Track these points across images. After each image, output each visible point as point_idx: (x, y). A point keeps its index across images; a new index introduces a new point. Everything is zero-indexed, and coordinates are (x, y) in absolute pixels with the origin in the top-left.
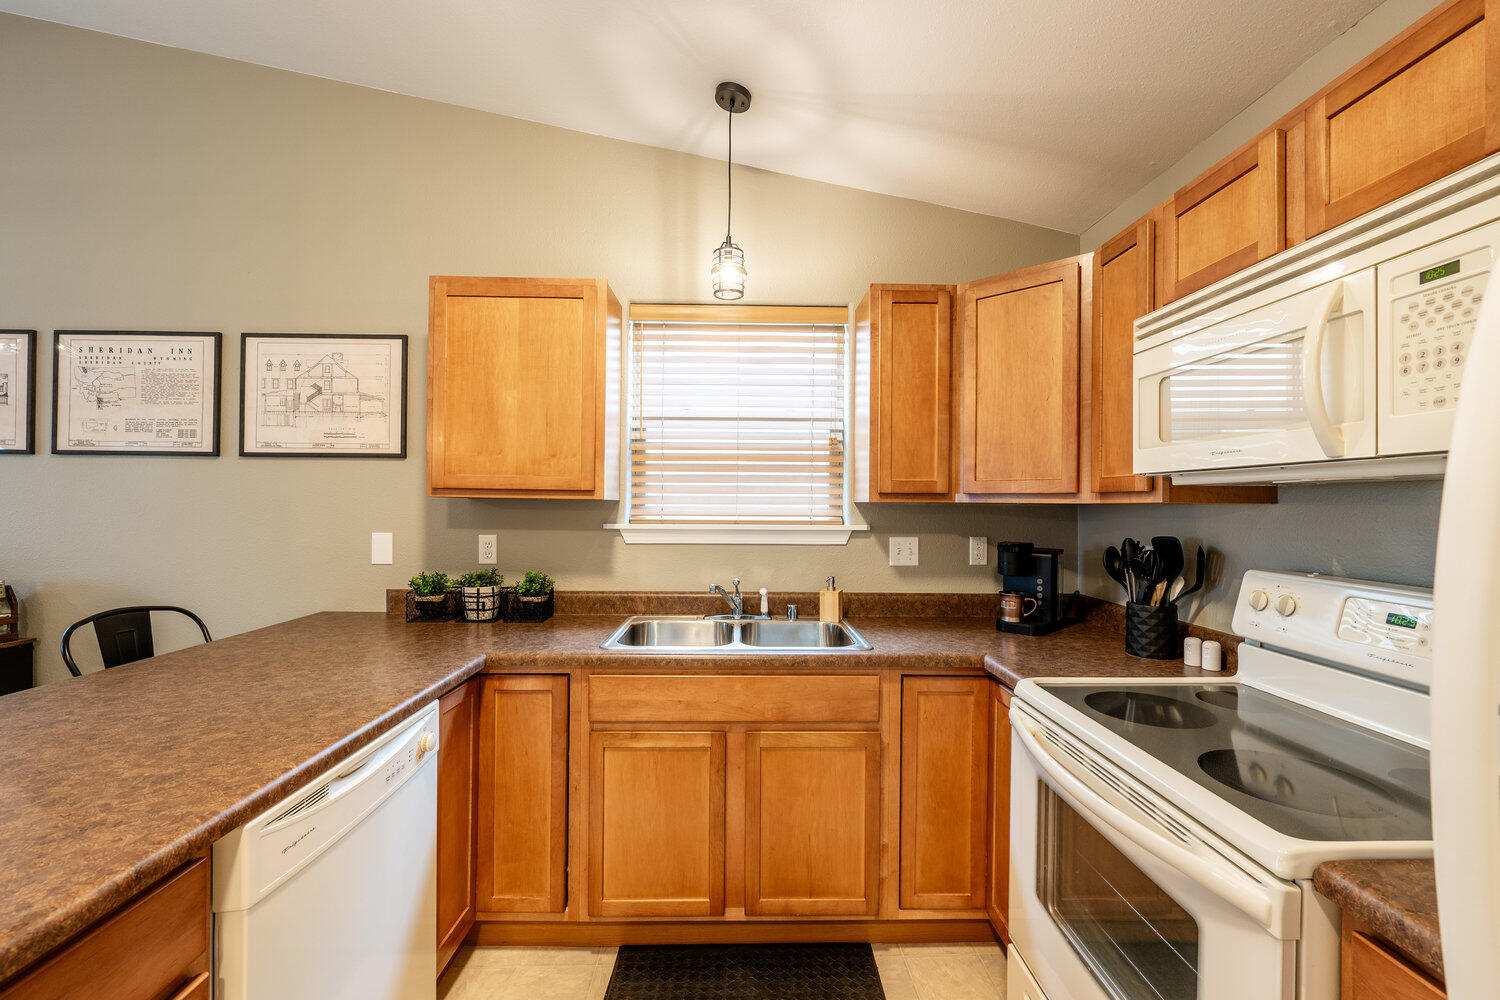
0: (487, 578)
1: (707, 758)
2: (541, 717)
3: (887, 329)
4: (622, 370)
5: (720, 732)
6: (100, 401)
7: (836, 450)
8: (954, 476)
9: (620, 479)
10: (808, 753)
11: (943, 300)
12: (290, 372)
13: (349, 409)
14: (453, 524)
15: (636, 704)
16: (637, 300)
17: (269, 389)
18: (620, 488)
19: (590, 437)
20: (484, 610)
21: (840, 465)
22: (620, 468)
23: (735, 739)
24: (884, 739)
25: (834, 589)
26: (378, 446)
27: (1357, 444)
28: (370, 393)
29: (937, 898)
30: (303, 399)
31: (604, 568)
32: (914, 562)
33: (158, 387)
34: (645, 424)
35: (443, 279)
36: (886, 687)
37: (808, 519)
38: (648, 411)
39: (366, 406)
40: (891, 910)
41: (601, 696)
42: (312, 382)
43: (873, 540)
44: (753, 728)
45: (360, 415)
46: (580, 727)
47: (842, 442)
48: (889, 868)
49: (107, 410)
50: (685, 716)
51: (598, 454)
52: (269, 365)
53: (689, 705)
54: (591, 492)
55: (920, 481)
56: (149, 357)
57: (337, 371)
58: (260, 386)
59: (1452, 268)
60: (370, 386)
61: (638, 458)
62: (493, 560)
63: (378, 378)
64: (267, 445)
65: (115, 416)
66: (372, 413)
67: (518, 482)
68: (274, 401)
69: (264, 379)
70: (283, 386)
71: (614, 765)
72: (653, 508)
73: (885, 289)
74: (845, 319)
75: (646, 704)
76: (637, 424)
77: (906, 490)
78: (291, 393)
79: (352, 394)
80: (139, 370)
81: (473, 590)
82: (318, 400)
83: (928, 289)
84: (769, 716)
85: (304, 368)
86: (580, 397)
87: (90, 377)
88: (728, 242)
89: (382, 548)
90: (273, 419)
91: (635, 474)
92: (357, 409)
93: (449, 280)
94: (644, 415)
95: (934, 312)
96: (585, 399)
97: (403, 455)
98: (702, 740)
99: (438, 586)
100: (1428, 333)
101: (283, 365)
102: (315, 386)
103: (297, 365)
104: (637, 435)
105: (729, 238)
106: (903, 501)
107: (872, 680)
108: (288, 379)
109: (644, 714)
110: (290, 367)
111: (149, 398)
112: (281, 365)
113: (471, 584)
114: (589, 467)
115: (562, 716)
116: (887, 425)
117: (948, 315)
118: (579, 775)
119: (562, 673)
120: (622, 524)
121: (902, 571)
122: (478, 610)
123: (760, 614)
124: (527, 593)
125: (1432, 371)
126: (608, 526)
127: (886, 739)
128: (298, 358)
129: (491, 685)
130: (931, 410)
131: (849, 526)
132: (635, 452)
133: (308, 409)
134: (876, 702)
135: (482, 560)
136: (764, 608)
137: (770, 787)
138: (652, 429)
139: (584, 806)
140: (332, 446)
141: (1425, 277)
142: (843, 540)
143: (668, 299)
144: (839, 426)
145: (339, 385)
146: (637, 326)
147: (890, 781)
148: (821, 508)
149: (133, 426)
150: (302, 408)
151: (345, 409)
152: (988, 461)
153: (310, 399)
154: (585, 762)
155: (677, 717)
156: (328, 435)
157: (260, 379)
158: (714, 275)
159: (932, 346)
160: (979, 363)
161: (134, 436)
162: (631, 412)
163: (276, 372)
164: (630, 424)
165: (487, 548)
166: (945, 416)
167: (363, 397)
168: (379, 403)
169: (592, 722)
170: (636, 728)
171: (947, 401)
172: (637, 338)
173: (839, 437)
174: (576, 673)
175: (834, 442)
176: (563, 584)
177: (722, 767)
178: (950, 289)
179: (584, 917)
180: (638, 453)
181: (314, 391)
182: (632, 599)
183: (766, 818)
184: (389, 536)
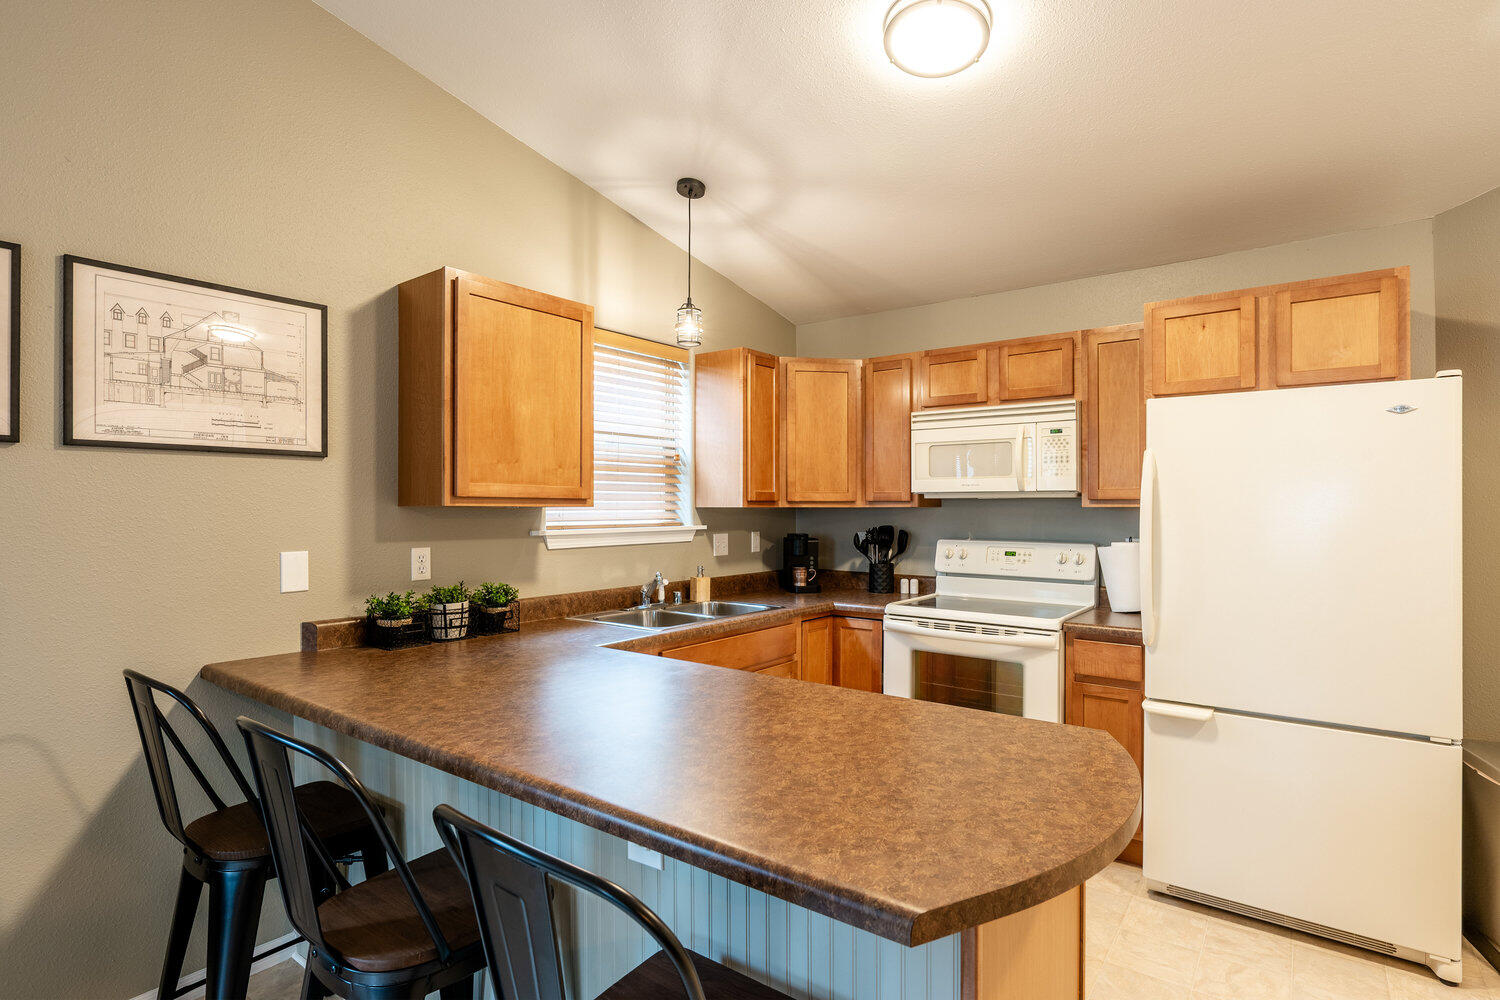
11: (775, 367)
12: (155, 327)
13: (249, 390)
14: (383, 536)
17: (117, 346)
20: (453, 627)
26: (290, 441)
27: (1030, 487)
28: (282, 371)
30: (177, 369)
32: (725, 552)
36: (798, 630)
39: (273, 388)
42: (191, 346)
43: (705, 537)
45: (266, 400)
52: (118, 313)
55: (764, 492)
57: (230, 336)
58: (100, 341)
59: (1060, 431)
60: (280, 363)
62: (427, 575)
63: (290, 354)
64: (113, 429)
66: (282, 398)
67: (533, 490)
68: (127, 367)
69: (109, 332)
70: (142, 345)
73: (753, 354)
78: (156, 357)
79: (252, 370)
82: (201, 373)
85: (177, 324)
86: (578, 411)
88: (689, 304)
89: (295, 571)
90: (126, 392)
92: (262, 391)
95: (772, 372)
96: (583, 415)
97: (323, 454)
100: (1054, 451)
101: (142, 315)
102: (195, 352)
103: (166, 319)
105: (689, 299)
108: (151, 338)
110: (154, 319)
112: (138, 314)
120: (544, 531)
121: (721, 560)
122: (446, 628)
124: (489, 603)
125: (1065, 463)
126: (535, 534)
128: (167, 308)
130: (771, 442)
131: (693, 526)
133: (185, 383)
135: (415, 576)
140: (224, 437)
141: (1052, 432)
142: (690, 538)
145: (232, 355)
150: (175, 381)
151: (244, 389)
152: (803, 480)
153: (187, 369)
156: (216, 422)
157: (100, 331)
163: (130, 324)
165: (421, 563)
166: (777, 447)
167: (270, 376)
168: (291, 386)
181: (193, 359)
184: (304, 555)
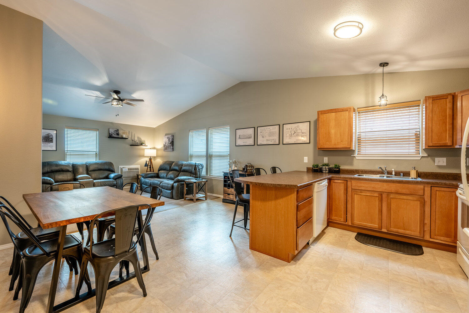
0: (327, 165)
1: (377, 198)
2: (342, 187)
3: (430, 107)
4: (356, 123)
5: (381, 194)
6: (263, 137)
7: (417, 136)
8: (455, 141)
9: (355, 146)
10: (403, 200)
11: (450, 98)
12: (290, 130)
14: (319, 155)
15: (361, 186)
16: (359, 107)
17: (287, 133)
18: (355, 147)
19: (349, 137)
20: (327, 171)
21: (419, 140)
22: (355, 143)
23: (384, 196)
24: (425, 200)
25: (415, 170)
26: (305, 141)
29: (442, 238)
31: (351, 164)
32: (445, 164)
33: (271, 134)
34: (361, 134)
35: (320, 111)
36: (426, 189)
37: (408, 154)
38: (362, 131)
40: (427, 237)
41: (355, 184)
42: (294, 131)
43: (429, 158)
44: (389, 193)
45: (302, 136)
46: (349, 190)
47: (420, 134)
48: (427, 228)
49: (264, 138)
50: (372, 190)
51: (351, 141)
53: (373, 187)
54: (350, 148)
55: (442, 143)
56: (269, 129)
57: (298, 129)
60: (303, 131)
61: (359, 141)
62: (327, 162)
63: (305, 129)
64: (287, 142)
65: (265, 139)
66: (304, 136)
67: (335, 147)
68: (288, 135)
69: (286, 131)
70: (289, 132)
71: (356, 197)
72: (363, 151)
73: (429, 97)
74: (420, 103)
75: (363, 186)
76: (359, 134)
77: (437, 145)
78: (291, 133)
79: (301, 133)
80: (268, 132)
81: (325, 167)
82: (295, 134)
83: (445, 95)
84: (393, 191)
85: (293, 129)
86: (347, 130)
87: (262, 133)
88: (383, 95)
89: (306, 160)
90: (288, 138)
91: (358, 145)
93: (321, 111)
94: (361, 132)
95: (447, 101)
96: (348, 130)
97: (309, 143)
98: (376, 195)
99: (317, 166)
101: (289, 129)
103: (291, 128)
104: (359, 136)
106: (436, 148)
107: (422, 186)
109: (363, 189)
111: (270, 136)
113: (324, 166)
114: (349, 143)
115: (346, 187)
116: (430, 130)
117: (452, 101)
118: (349, 199)
119: (346, 180)
120: (356, 155)
121: (440, 167)
122: (325, 171)
123: (392, 175)
124: (335, 168)
126: (352, 155)
127: (426, 199)
129: (332, 181)
130: (446, 125)
131: (421, 155)
132: (358, 140)
134: (423, 191)
135: (325, 162)
136: (393, 173)
137: (393, 206)
138: (362, 134)
139: (350, 204)
140: (297, 142)
142: (419, 159)
143: (367, 106)
144: (418, 130)
145: (298, 131)
146: (359, 113)
147: (427, 209)
148: (413, 150)
149: (267, 140)
150: (292, 136)
151: (299, 135)
154: (350, 196)
155: (370, 190)
156: (296, 140)
158: (379, 103)
159: (447, 108)
160: (463, 112)
161: (267, 142)
162: (357, 131)
163: (288, 130)
164: (357, 134)
165: (326, 160)
166: (451, 126)
167: (303, 133)
168: (305, 134)
169: (352, 189)
170: (361, 191)
171: (452, 122)
172: (359, 115)
173: (418, 133)
174: (349, 180)
175: (416, 134)
176: (342, 167)
177: (381, 200)
178: (453, 94)
179: (350, 224)
180: (359, 140)
181: (294, 133)
182: (358, 171)
183: (392, 212)
184: (307, 157)
